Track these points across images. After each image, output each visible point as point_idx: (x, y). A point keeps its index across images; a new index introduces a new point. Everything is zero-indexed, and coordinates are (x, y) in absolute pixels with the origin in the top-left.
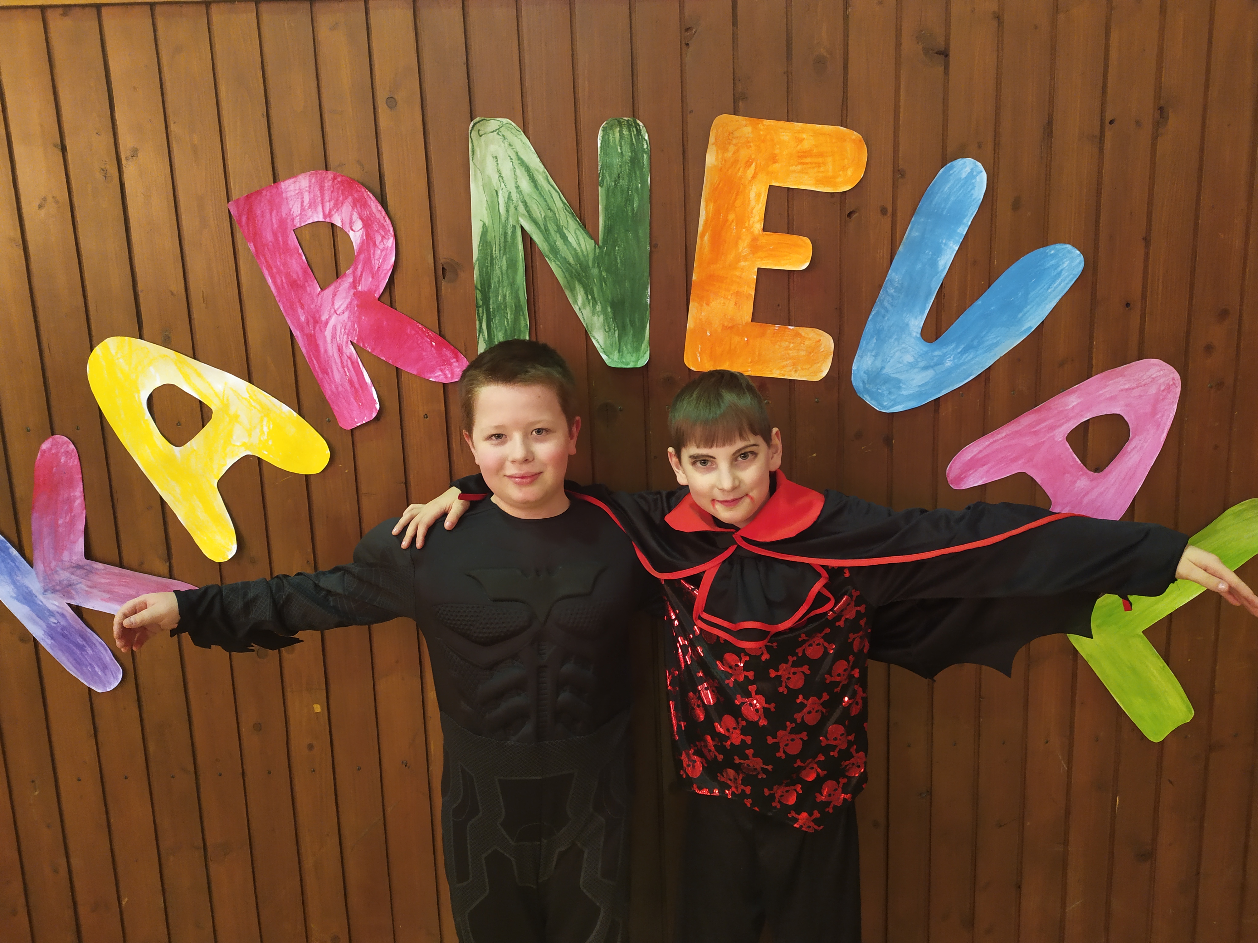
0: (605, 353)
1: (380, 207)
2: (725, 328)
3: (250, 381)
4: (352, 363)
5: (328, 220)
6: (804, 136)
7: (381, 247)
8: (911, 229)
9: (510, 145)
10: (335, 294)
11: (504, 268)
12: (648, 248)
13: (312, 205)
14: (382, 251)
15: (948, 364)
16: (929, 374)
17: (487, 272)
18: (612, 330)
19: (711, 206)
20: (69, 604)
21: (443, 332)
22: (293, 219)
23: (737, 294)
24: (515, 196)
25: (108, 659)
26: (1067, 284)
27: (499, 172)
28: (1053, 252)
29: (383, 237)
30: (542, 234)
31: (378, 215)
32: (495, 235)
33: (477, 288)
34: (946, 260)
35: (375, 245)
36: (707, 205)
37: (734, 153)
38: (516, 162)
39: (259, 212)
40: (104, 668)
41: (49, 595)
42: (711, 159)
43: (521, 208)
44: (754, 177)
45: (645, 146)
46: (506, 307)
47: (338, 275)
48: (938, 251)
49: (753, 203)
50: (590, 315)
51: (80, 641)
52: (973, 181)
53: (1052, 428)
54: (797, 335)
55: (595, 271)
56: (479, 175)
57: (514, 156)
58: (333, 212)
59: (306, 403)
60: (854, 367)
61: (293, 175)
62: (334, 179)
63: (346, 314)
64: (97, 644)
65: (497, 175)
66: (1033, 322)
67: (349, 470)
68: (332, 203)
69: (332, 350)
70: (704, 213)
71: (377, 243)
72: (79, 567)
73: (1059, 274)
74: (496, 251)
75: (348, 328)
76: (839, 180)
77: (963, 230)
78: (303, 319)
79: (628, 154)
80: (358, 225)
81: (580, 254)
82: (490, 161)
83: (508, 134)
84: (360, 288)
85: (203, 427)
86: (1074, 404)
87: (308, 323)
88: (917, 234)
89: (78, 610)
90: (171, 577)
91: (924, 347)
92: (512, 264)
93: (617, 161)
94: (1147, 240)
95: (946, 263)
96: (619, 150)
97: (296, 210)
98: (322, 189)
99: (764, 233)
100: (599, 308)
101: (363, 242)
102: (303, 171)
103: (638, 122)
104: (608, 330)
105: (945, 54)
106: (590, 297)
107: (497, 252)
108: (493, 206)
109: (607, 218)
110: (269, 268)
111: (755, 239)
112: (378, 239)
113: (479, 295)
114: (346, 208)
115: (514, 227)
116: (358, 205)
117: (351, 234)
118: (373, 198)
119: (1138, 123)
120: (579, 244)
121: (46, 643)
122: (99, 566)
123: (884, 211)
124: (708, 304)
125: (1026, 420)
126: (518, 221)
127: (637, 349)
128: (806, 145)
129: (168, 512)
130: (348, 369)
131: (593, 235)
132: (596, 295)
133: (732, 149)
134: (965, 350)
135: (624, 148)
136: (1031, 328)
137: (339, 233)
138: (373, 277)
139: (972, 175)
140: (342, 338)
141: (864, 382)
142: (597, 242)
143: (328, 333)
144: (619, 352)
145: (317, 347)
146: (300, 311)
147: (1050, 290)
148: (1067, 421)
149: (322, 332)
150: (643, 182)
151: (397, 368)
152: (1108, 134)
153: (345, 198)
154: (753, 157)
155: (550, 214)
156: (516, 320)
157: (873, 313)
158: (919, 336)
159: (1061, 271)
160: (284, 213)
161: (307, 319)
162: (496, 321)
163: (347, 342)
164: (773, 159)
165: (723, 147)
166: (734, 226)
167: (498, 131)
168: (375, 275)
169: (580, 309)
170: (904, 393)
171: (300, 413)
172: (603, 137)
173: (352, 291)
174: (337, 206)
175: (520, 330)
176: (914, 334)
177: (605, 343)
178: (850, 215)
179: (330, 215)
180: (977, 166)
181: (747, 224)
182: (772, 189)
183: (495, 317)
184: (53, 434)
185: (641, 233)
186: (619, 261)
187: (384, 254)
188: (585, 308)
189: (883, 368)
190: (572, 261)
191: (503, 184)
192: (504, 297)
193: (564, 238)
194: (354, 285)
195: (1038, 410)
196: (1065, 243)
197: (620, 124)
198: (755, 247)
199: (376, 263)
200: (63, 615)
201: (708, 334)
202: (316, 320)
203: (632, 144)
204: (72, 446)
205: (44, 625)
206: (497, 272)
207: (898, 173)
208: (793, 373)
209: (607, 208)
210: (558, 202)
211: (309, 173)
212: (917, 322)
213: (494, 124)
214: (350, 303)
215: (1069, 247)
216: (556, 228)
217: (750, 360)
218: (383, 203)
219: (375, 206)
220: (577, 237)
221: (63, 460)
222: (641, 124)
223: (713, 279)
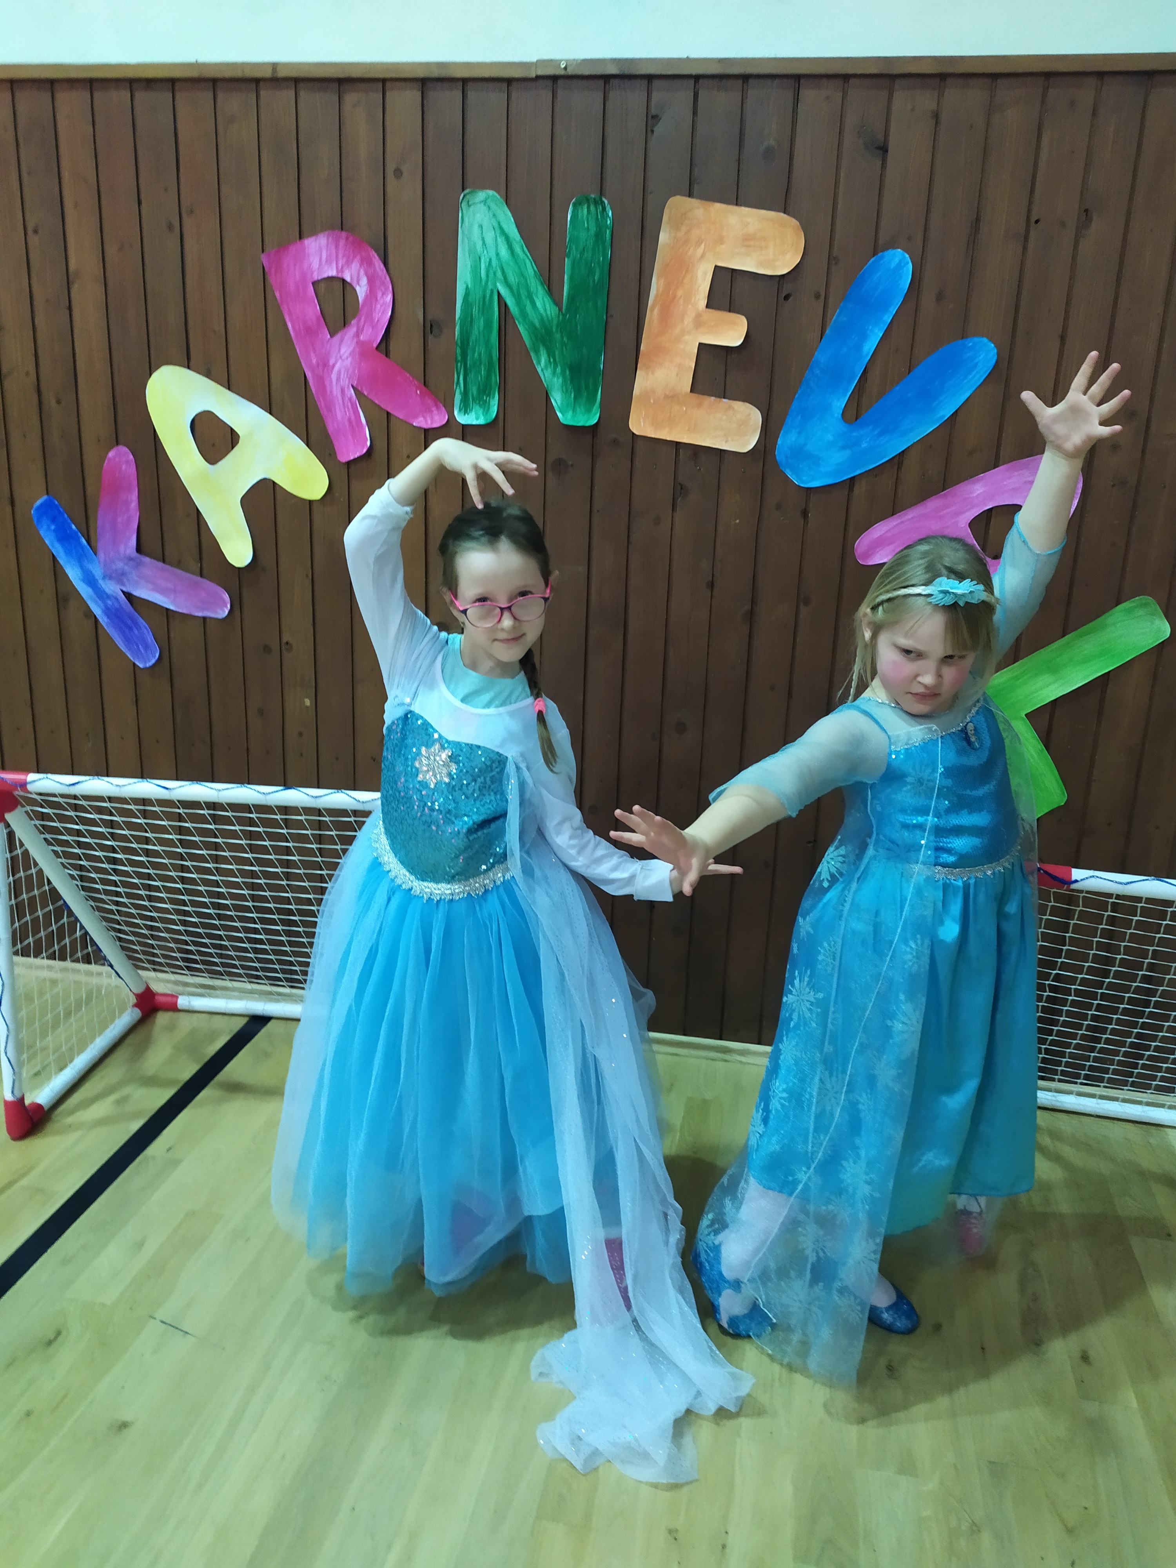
0: (561, 412)
1: (382, 266)
2: (667, 397)
3: (270, 413)
4: (352, 405)
5: (340, 275)
6: (750, 220)
7: (381, 302)
8: (840, 313)
9: (494, 215)
10: (342, 341)
11: (481, 328)
12: (605, 317)
13: (329, 261)
14: (381, 306)
15: (864, 445)
16: (847, 453)
17: (467, 331)
18: (569, 391)
19: (662, 282)
20: (122, 591)
21: (427, 383)
22: (312, 273)
23: (680, 366)
24: (494, 262)
25: (149, 640)
26: (981, 376)
27: (483, 239)
28: (971, 344)
29: (383, 294)
30: (515, 299)
31: (380, 273)
32: (476, 297)
33: (457, 344)
34: (870, 346)
35: (376, 300)
36: (658, 280)
37: (686, 233)
38: (498, 232)
39: (285, 266)
40: (147, 647)
41: (108, 582)
42: (664, 237)
43: (499, 273)
44: (702, 256)
45: (609, 222)
46: (481, 364)
47: (345, 324)
48: (864, 337)
49: (700, 281)
50: (551, 376)
51: (129, 622)
52: (901, 271)
53: (957, 514)
54: (730, 407)
55: (558, 336)
56: (466, 241)
57: (496, 225)
58: (344, 269)
59: (313, 437)
60: (779, 442)
61: (314, 233)
62: (347, 239)
63: (350, 359)
64: (141, 625)
65: (481, 242)
66: (946, 412)
67: (344, 499)
68: (344, 260)
69: (336, 391)
70: (655, 287)
71: (379, 299)
72: (131, 559)
73: (975, 366)
74: (475, 311)
75: (350, 372)
76: (778, 263)
77: (888, 318)
78: (314, 361)
79: (593, 229)
80: (364, 281)
81: (545, 318)
82: (476, 230)
83: (493, 205)
84: (362, 338)
85: (233, 448)
86: (979, 492)
87: (318, 366)
88: (845, 319)
89: (128, 596)
90: (201, 575)
91: (842, 427)
92: (488, 325)
93: (583, 235)
94: (1063, 338)
95: (870, 349)
96: (586, 225)
97: (315, 265)
98: (337, 247)
99: (708, 310)
100: (559, 370)
101: (366, 297)
102: (323, 230)
103: (604, 199)
104: (565, 391)
105: (884, 149)
106: (552, 360)
107: (477, 314)
108: (475, 270)
109: (571, 288)
110: (290, 315)
111: (698, 315)
112: (379, 294)
113: (458, 351)
114: (355, 266)
115: (492, 291)
116: (365, 263)
117: (358, 289)
118: (377, 257)
119: (1063, 224)
120: (545, 310)
121: (103, 620)
122: (147, 560)
123: (817, 296)
124: (653, 373)
125: (932, 504)
126: (495, 285)
127: (589, 410)
128: (751, 229)
129: (202, 523)
130: (349, 410)
131: (557, 302)
132: (557, 360)
133: (684, 229)
134: (882, 433)
135: (590, 223)
136: (944, 416)
137: (348, 287)
138: (373, 328)
139: (900, 266)
140: (345, 382)
141: (787, 457)
142: (560, 309)
143: (334, 376)
144: (573, 411)
145: (324, 387)
146: (312, 355)
147: (965, 382)
148: (972, 508)
149: (330, 374)
150: (605, 255)
151: (388, 413)
152: (1033, 234)
153: (354, 257)
154: (703, 238)
155: (522, 280)
156: (488, 376)
157: (799, 392)
158: (840, 416)
159: (977, 364)
160: (305, 266)
161: (317, 361)
162: (471, 376)
163: (348, 385)
164: (721, 240)
165: (676, 226)
166: (681, 301)
167: (485, 202)
168: (374, 326)
169: (542, 370)
170: (823, 469)
171: (308, 445)
172: (573, 212)
173: (355, 340)
174: (348, 263)
175: (491, 386)
176: (836, 415)
177: (562, 403)
178: (787, 297)
179: (342, 271)
180: (905, 258)
181: (693, 300)
182: (717, 268)
183: (471, 372)
184: (117, 444)
185: (599, 304)
186: (579, 327)
187: (383, 308)
188: (547, 370)
189: (805, 445)
190: (537, 324)
191: (485, 252)
192: (480, 354)
193: (533, 303)
194: (357, 335)
195: (945, 496)
196: (983, 336)
197: (588, 200)
198: (698, 323)
199: (376, 316)
200: (117, 599)
201: (652, 401)
202: (325, 365)
203: (597, 219)
204: (131, 457)
205: (102, 605)
206: (475, 332)
207: (832, 260)
208: (724, 442)
209: (571, 279)
210: (530, 269)
211: (327, 233)
212: (839, 403)
213: (481, 195)
214: (353, 351)
215: (985, 340)
216: (526, 293)
217: (687, 428)
218: (385, 263)
219: (378, 265)
220: (544, 302)
221: (124, 467)
222: (606, 202)
223: (659, 350)
